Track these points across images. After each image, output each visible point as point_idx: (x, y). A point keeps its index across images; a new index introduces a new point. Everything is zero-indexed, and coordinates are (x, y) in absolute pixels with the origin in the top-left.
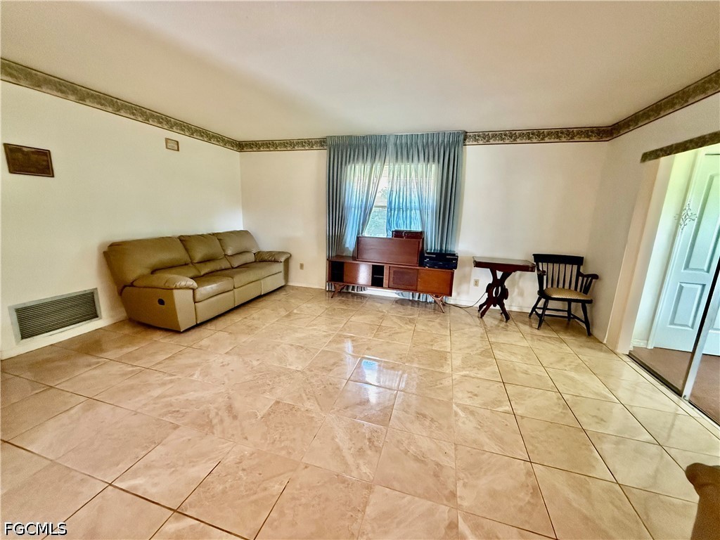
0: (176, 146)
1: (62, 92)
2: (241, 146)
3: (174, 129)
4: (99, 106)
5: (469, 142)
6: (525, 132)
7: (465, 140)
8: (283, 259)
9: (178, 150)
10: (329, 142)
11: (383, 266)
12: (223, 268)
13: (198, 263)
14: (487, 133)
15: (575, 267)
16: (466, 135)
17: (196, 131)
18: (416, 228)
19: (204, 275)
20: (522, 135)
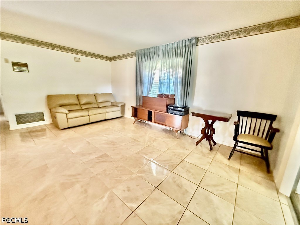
0: (79, 60)
1: (32, 43)
2: (111, 59)
3: (79, 54)
4: (47, 47)
5: (200, 43)
6: (235, 31)
7: (197, 42)
8: (120, 105)
9: (80, 62)
10: (137, 53)
11: (152, 111)
12: (94, 107)
13: (83, 104)
14: (210, 36)
15: (269, 122)
16: (197, 40)
17: (89, 54)
18: (172, 92)
19: (83, 109)
20: (233, 33)
